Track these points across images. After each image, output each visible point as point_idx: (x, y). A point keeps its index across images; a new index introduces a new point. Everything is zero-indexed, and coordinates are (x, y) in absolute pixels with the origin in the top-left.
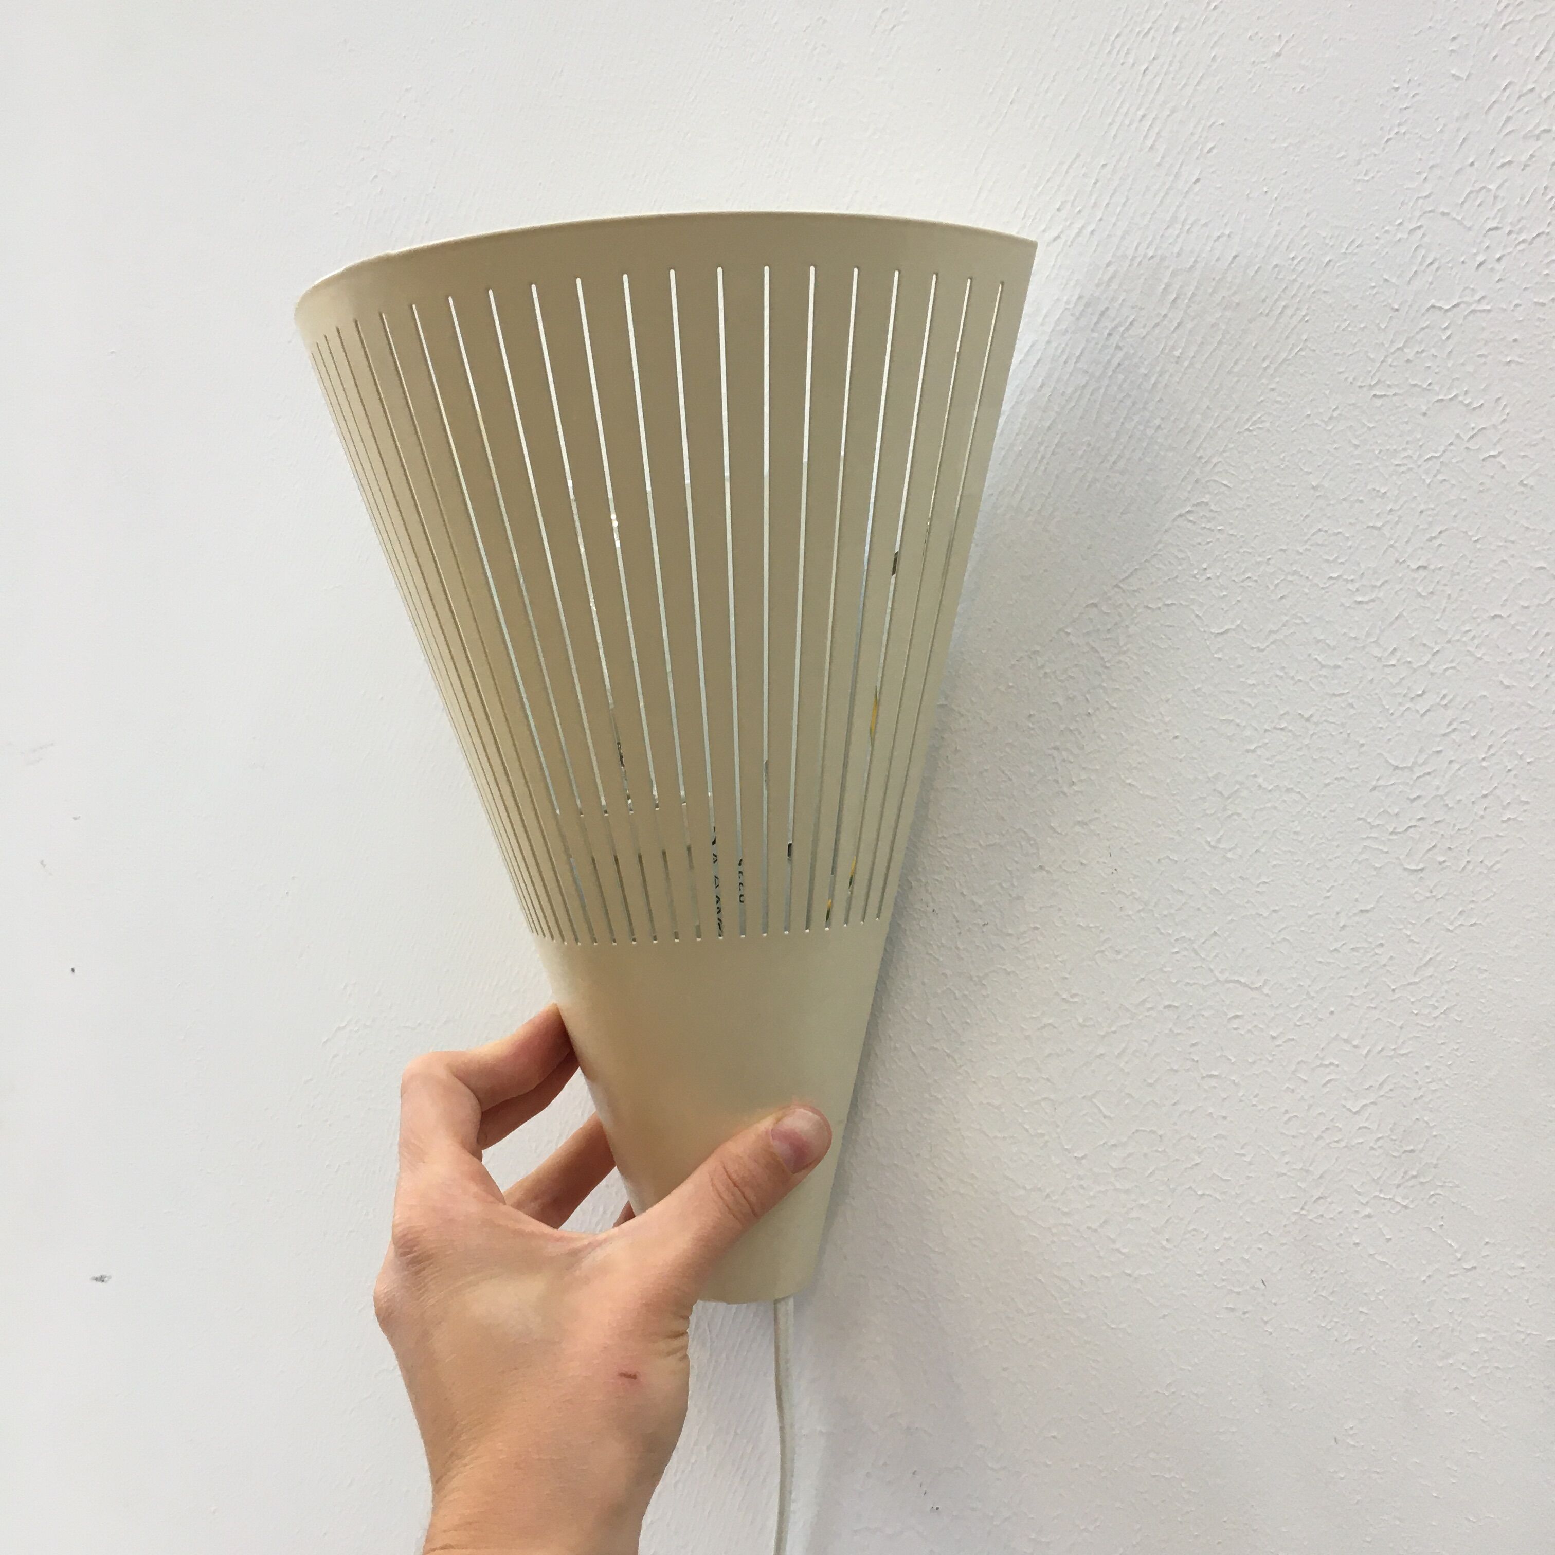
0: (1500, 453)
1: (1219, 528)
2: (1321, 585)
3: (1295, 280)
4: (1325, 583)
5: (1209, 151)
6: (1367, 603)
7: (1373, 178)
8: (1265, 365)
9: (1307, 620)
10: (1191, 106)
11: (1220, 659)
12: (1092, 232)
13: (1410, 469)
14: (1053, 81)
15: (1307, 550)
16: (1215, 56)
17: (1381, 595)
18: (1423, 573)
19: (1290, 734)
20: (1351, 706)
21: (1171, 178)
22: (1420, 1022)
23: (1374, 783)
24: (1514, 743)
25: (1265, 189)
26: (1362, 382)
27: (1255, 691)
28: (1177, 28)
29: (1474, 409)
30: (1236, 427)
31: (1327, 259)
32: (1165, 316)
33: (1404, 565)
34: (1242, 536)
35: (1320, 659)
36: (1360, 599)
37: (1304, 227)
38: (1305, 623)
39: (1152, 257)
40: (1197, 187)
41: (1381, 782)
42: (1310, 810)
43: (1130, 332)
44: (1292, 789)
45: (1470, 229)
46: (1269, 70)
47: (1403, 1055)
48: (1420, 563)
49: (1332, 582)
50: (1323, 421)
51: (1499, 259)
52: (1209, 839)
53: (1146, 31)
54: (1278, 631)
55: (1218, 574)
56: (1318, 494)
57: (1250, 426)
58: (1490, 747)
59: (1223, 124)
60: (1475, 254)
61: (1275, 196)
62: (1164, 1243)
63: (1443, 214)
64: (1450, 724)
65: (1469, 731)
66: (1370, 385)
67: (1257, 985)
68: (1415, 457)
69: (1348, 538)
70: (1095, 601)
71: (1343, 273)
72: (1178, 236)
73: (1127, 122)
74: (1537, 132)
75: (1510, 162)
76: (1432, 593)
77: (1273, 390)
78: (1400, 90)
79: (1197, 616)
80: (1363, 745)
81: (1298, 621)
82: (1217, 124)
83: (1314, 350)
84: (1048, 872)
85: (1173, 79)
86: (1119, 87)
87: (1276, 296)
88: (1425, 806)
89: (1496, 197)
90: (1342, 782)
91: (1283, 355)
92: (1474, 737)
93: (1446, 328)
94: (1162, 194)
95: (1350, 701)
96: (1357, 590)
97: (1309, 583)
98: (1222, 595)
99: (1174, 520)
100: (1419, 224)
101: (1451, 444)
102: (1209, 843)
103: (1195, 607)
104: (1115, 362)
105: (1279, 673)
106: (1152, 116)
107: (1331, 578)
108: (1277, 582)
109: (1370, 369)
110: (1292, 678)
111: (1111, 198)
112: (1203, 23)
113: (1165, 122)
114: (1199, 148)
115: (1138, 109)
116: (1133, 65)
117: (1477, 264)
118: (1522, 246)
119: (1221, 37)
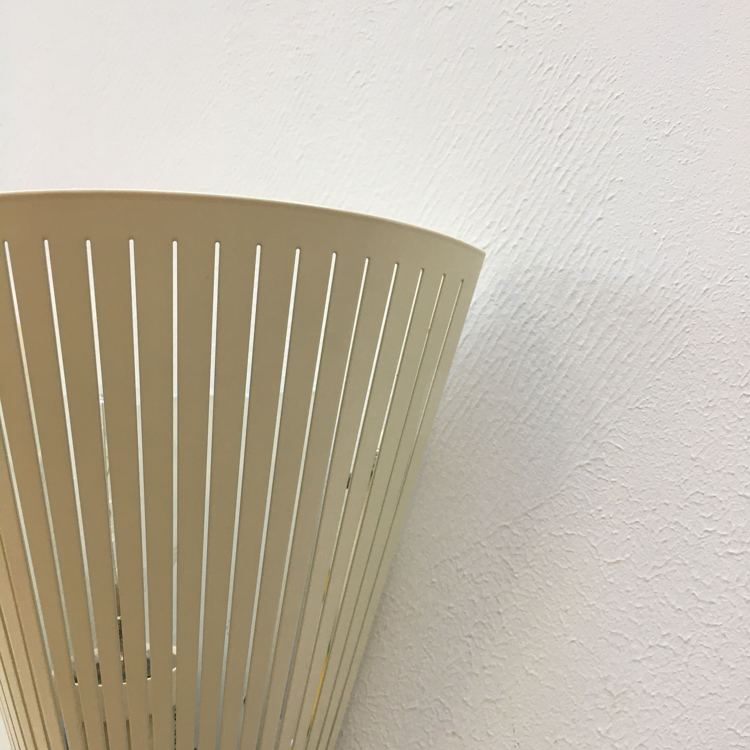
1: (612, 480)
2: (699, 536)
3: (678, 300)
4: (701, 535)
5: (611, 199)
6: (737, 555)
7: (743, 232)
8: (652, 360)
9: (687, 562)
10: (597, 165)
11: (611, 583)
12: (515, 247)
14: (487, 135)
15: (686, 506)
16: (616, 131)
19: (671, 652)
20: (724, 636)
21: (579, 215)
23: (742, 701)
25: (655, 231)
27: (641, 612)
28: (587, 108)
30: (628, 404)
31: (705, 288)
32: (571, 314)
34: (632, 489)
35: (697, 594)
36: (731, 551)
37: (686, 262)
38: (685, 565)
39: (561, 271)
40: (600, 223)
42: (687, 716)
43: (543, 323)
44: (672, 697)
46: (660, 145)
49: (707, 534)
50: (700, 408)
52: (600, 729)
53: (562, 108)
54: (661, 567)
55: (611, 516)
56: (697, 464)
57: (640, 405)
59: (622, 181)
61: (663, 237)
69: (721, 501)
70: (507, 523)
71: (718, 300)
72: (583, 257)
73: (545, 171)
77: (659, 380)
79: (593, 546)
80: (733, 669)
81: (679, 562)
82: (617, 180)
83: (694, 354)
84: (460, 737)
85: (583, 144)
86: (539, 145)
87: (663, 310)
90: (715, 696)
91: (669, 355)
94: (571, 226)
95: (724, 632)
96: (729, 543)
97: (688, 533)
98: (614, 532)
99: (576, 469)
102: (599, 732)
103: (591, 539)
104: (530, 343)
105: (661, 601)
106: (564, 169)
107: (707, 531)
108: (661, 528)
109: (740, 374)
110: (673, 607)
111: (530, 223)
112: (607, 107)
113: (575, 174)
114: (602, 196)
115: (554, 163)
116: (551, 131)
119: (622, 118)
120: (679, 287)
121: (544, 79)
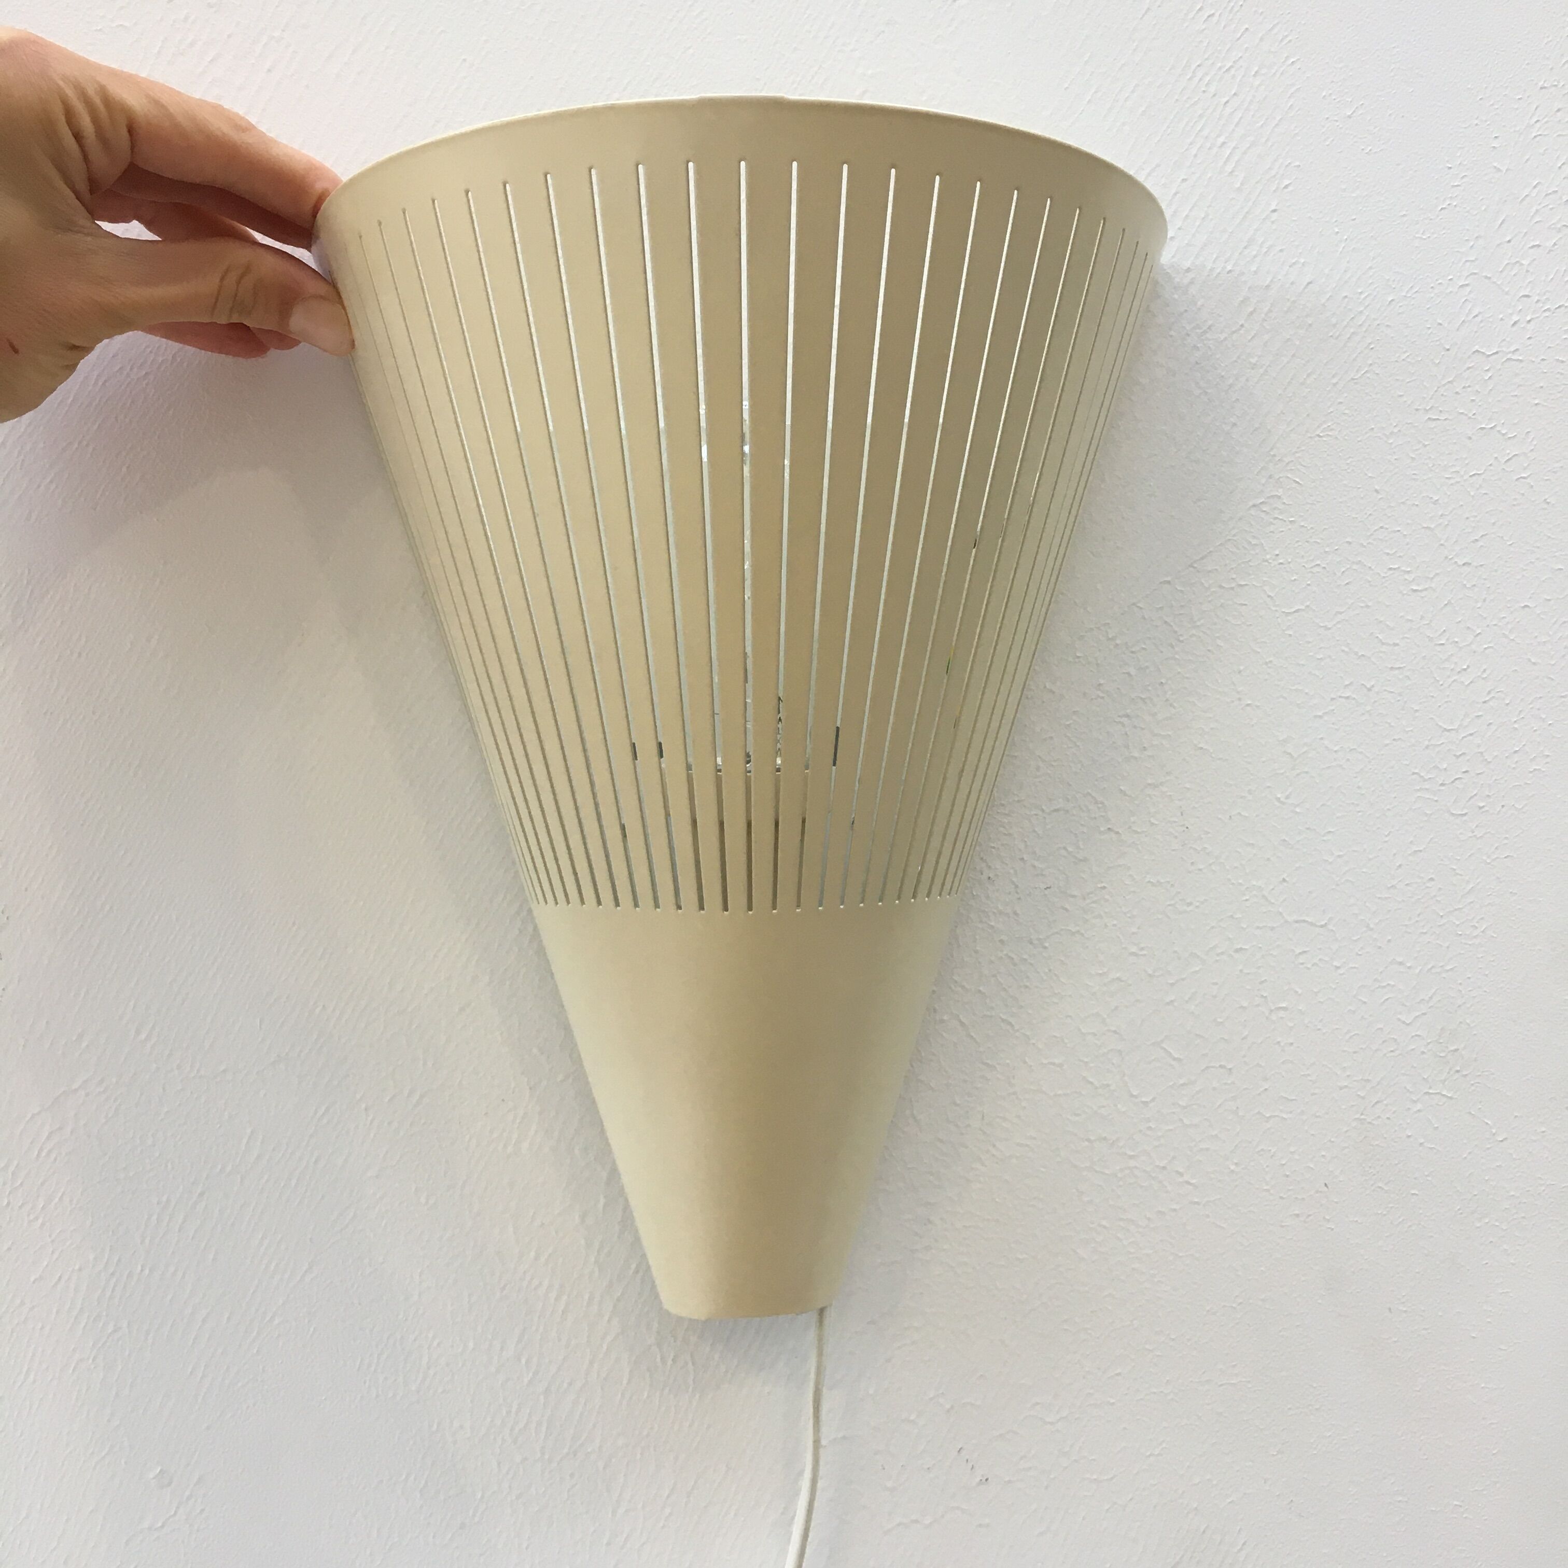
0: (1529, 476)
1: (1291, 519)
2: (1383, 575)
3: (1361, 312)
4: (1386, 573)
5: (1286, 187)
6: (1421, 591)
7: (1429, 237)
8: (1334, 381)
9: (1370, 604)
10: (1270, 144)
11: (1290, 635)
13: (1458, 482)
14: (1133, 92)
15: (1369, 543)
16: (1292, 105)
17: (1433, 585)
18: (1467, 569)
19: (1353, 702)
20: (1408, 678)
21: (1250, 204)
22: (1463, 941)
23: (1426, 743)
24: (1539, 709)
25: (1337, 230)
26: (1419, 405)
27: (1323, 664)
28: (1256, 72)
29: (1510, 438)
30: (1307, 432)
31: (1390, 299)
32: (1242, 326)
33: (1453, 561)
34: (1312, 528)
35: (1381, 637)
36: (1415, 588)
37: (1371, 268)
38: (1367, 606)
39: (1230, 272)
40: (1275, 216)
41: (1433, 742)
43: (1208, 335)
44: (1354, 749)
45: (1507, 293)
46: (1341, 128)
47: (1448, 971)
48: (1465, 561)
49: (1391, 572)
50: (1384, 434)
51: (1529, 321)
52: (1279, 796)
53: (1226, 68)
54: (1343, 612)
55: (1290, 560)
56: (1380, 496)
57: (1322, 432)
58: (1521, 712)
59: (1299, 166)
60: (1511, 314)
61: (1345, 237)
62: (1233, 1167)
63: (1486, 277)
64: (1489, 692)
65: (1504, 699)
66: (1425, 409)
67: (1323, 923)
68: (1462, 473)
69: (1405, 535)
70: (1169, 579)
71: (1403, 313)
72: (1255, 257)
73: (1208, 145)
74: (1559, 226)
75: (1538, 246)
76: (1474, 585)
77: (1341, 403)
78: (1452, 170)
79: (1269, 596)
80: (1417, 711)
81: (1362, 604)
82: (1293, 165)
83: (1377, 374)
84: (1117, 833)
85: (1253, 116)
86: (1200, 112)
87: (1345, 323)
88: (1468, 760)
89: (1528, 272)
90: (1399, 742)
91: (1352, 375)
92: (1508, 704)
93: (1487, 370)
94: (1241, 217)
95: (1407, 673)
96: (1413, 580)
97: (1371, 572)
98: (1293, 579)
99: (1249, 509)
100: (1467, 283)
101: (1491, 465)
102: (1278, 799)
103: (1266, 588)
105: (1343, 648)
106: (1231, 146)
107: (1391, 568)
108: (1343, 569)
109: (1425, 396)
110: (1356, 653)
111: (1191, 210)
112: (1282, 74)
113: (1245, 153)
114: (1276, 182)
115: (1219, 136)
116: (1214, 95)
117: (1512, 322)
118: (1547, 314)
119: (1298, 90)
120: (1363, 296)
121: (1204, 26)
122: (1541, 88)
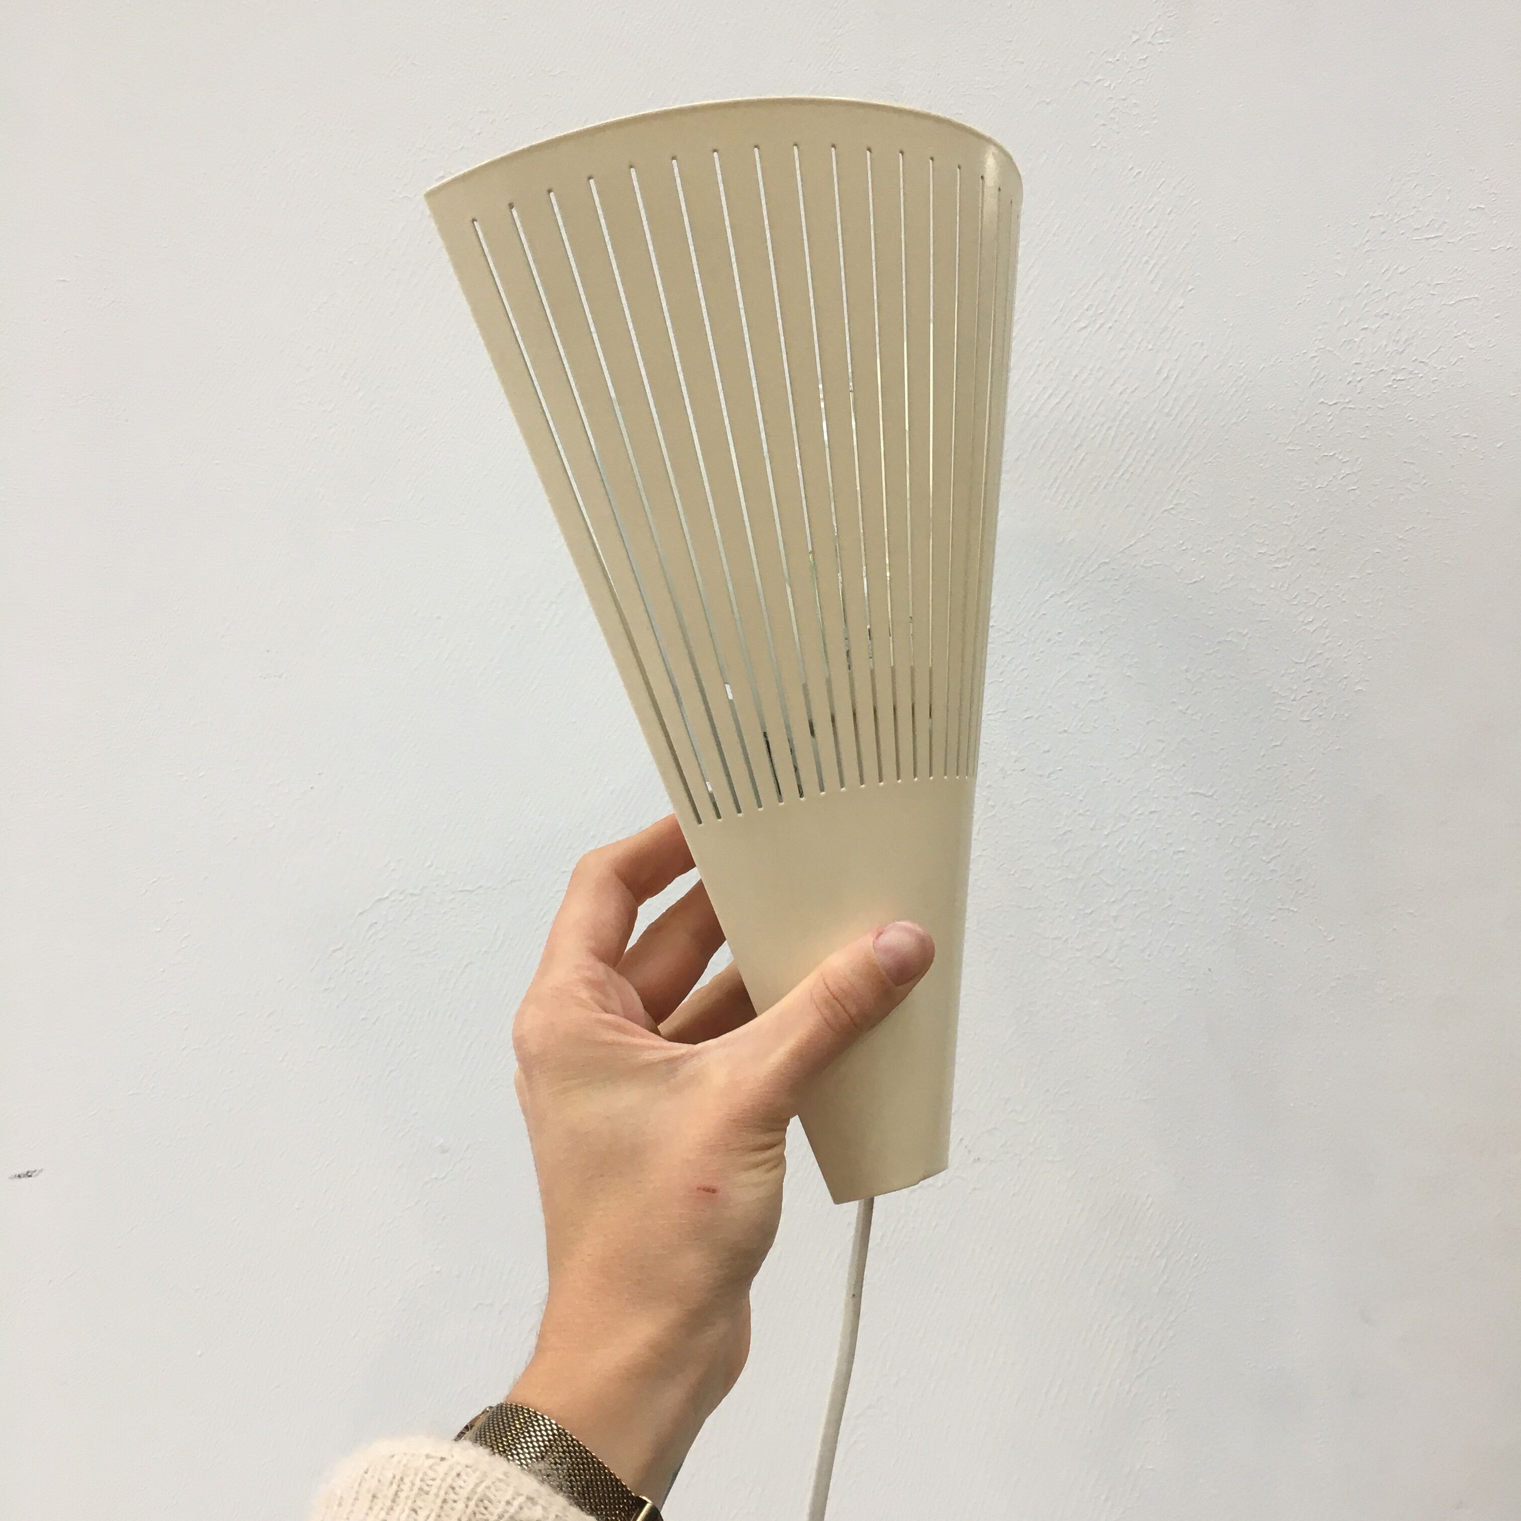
0: (1357, 488)
2: (1254, 557)
3: (1241, 377)
5: (1190, 291)
6: (1281, 568)
10: (1179, 261)
13: (1308, 493)
16: (1195, 234)
17: (1289, 564)
18: (1313, 552)
19: (1233, 644)
21: (1165, 303)
24: (1362, 649)
25: (1225, 320)
26: (1281, 440)
27: (1212, 618)
28: (1170, 211)
29: (1344, 462)
31: (1262, 367)
32: (1159, 387)
33: (1304, 547)
35: (1252, 600)
36: (1277, 566)
37: (1249, 346)
38: (1244, 579)
40: (1182, 311)
41: (1289, 671)
43: (1135, 394)
44: (1234, 676)
45: (1344, 362)
46: (1229, 249)
47: (1296, 826)
48: (1312, 547)
51: (1360, 381)
57: (1213, 459)
58: (1349, 650)
59: (1199, 276)
60: (1347, 376)
63: (1329, 351)
64: (1327, 638)
65: (1338, 642)
66: (1285, 443)
71: (1271, 376)
73: (1136, 262)
76: (1318, 564)
78: (1307, 277)
80: (1277, 650)
82: (1195, 275)
85: (1167, 242)
86: (1131, 240)
87: (1230, 384)
88: (1312, 684)
89: (1359, 347)
91: (1234, 420)
92: (1340, 645)
93: (1330, 416)
94: (1158, 312)
96: (1276, 561)
100: (1316, 355)
101: (1331, 481)
104: (1126, 410)
105: (1227, 608)
106: (1152, 262)
107: (1260, 553)
108: (1227, 554)
109: (1286, 434)
111: (1124, 308)
112: (1188, 212)
113: (1162, 268)
114: (1183, 287)
115: (1144, 256)
116: (1141, 228)
117: (1348, 382)
118: (1372, 376)
119: (1199, 223)
120: (1243, 365)
121: (1134, 180)
122: (1371, 218)
